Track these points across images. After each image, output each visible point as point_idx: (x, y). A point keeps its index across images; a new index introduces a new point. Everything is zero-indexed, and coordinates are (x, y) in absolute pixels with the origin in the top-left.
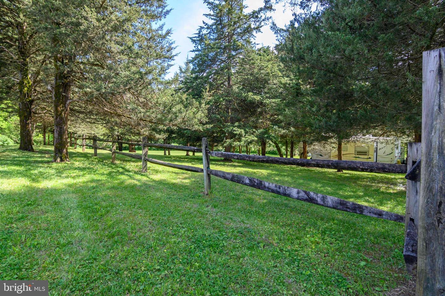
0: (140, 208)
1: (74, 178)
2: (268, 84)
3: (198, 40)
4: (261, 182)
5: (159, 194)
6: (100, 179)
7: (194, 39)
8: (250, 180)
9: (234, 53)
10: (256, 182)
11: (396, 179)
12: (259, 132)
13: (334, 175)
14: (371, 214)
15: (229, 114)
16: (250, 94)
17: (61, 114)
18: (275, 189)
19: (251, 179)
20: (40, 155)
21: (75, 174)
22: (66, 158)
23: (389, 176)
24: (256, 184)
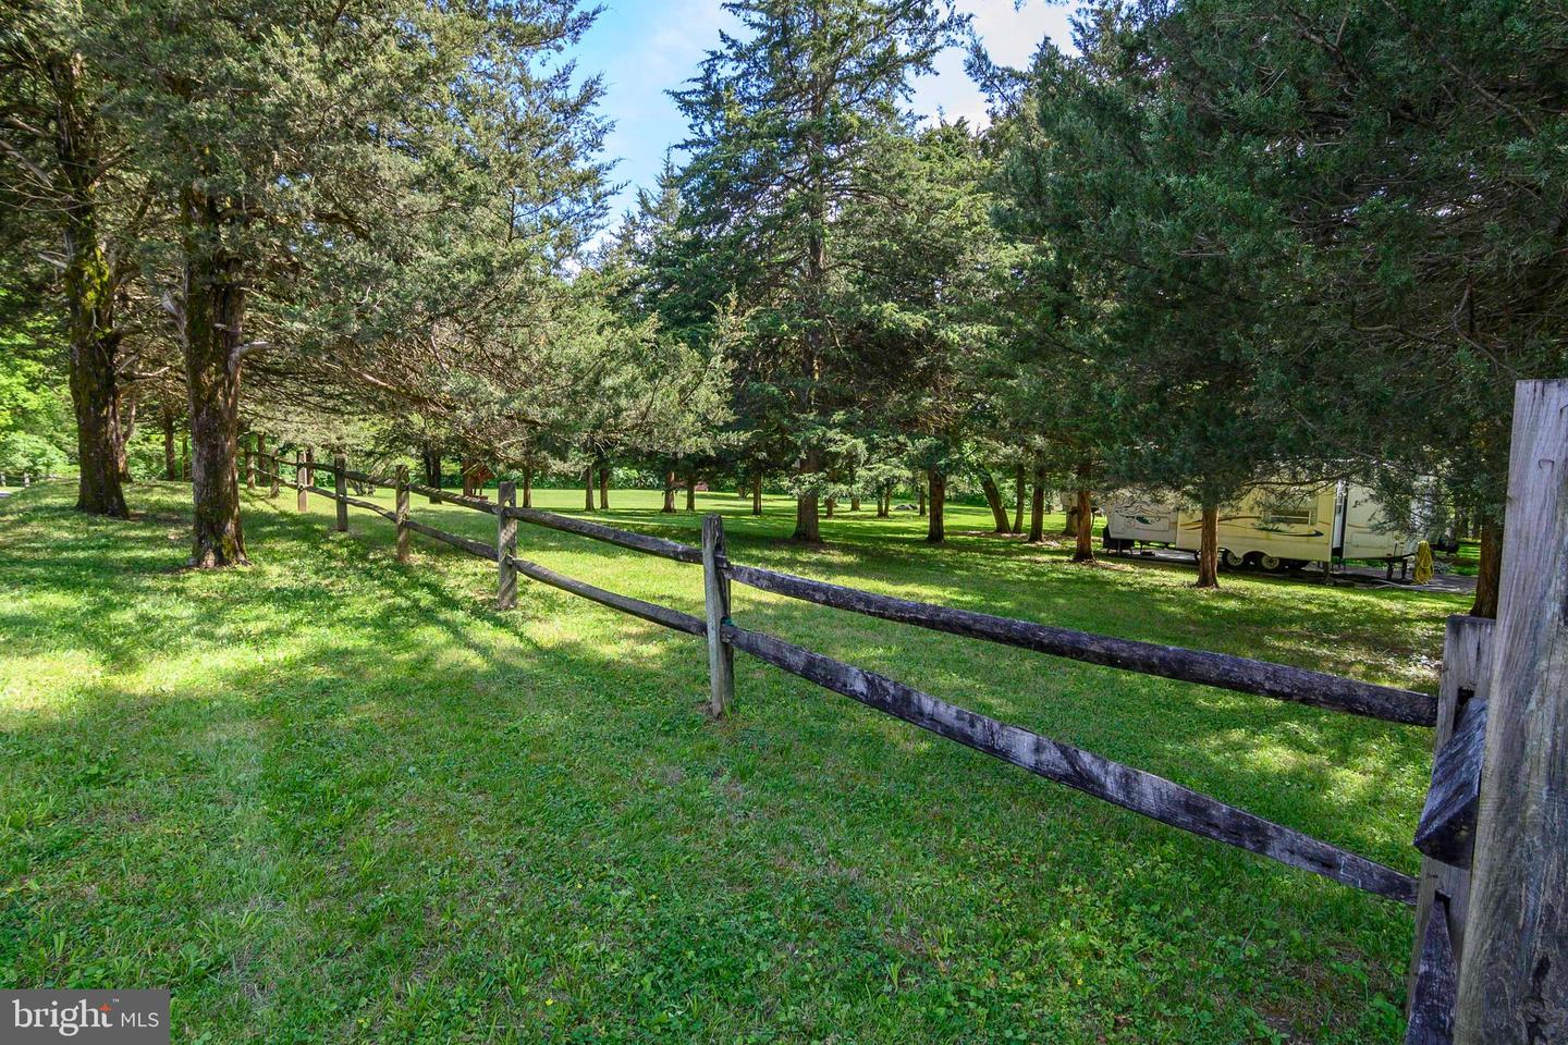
0: (478, 787)
1: (256, 641)
2: (956, 266)
3: (701, 104)
4: (907, 694)
5: (549, 719)
6: (348, 644)
7: (687, 97)
8: (870, 683)
9: (833, 153)
10: (892, 691)
11: (1408, 621)
12: (917, 449)
13: (1184, 604)
14: (1297, 857)
15: (813, 376)
16: (889, 307)
17: (212, 397)
18: (957, 724)
19: (873, 679)
20: (147, 533)
21: (263, 625)
22: (235, 552)
23: (1385, 604)
24: (889, 699)
